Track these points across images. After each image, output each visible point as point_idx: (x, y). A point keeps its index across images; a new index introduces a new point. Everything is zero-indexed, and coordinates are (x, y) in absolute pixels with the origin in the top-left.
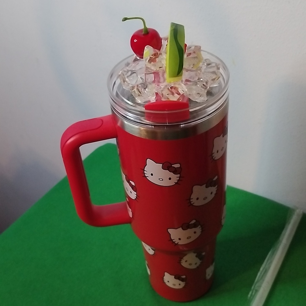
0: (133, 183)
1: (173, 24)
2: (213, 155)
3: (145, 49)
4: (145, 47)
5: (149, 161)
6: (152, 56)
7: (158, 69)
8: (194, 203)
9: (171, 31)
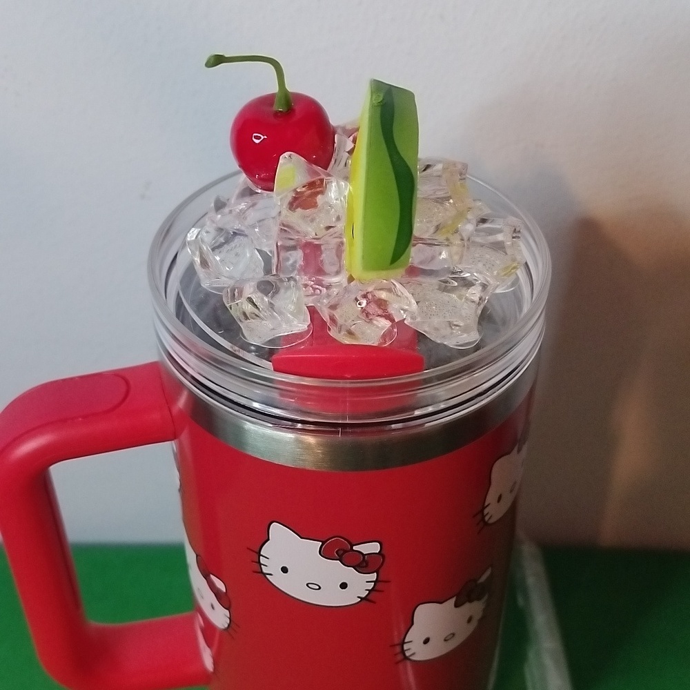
0: (220, 585)
1: (378, 86)
2: (486, 511)
3: (280, 161)
4: (281, 157)
5: (277, 530)
6: (304, 189)
7: (322, 232)
8: (413, 654)
9: (373, 107)
